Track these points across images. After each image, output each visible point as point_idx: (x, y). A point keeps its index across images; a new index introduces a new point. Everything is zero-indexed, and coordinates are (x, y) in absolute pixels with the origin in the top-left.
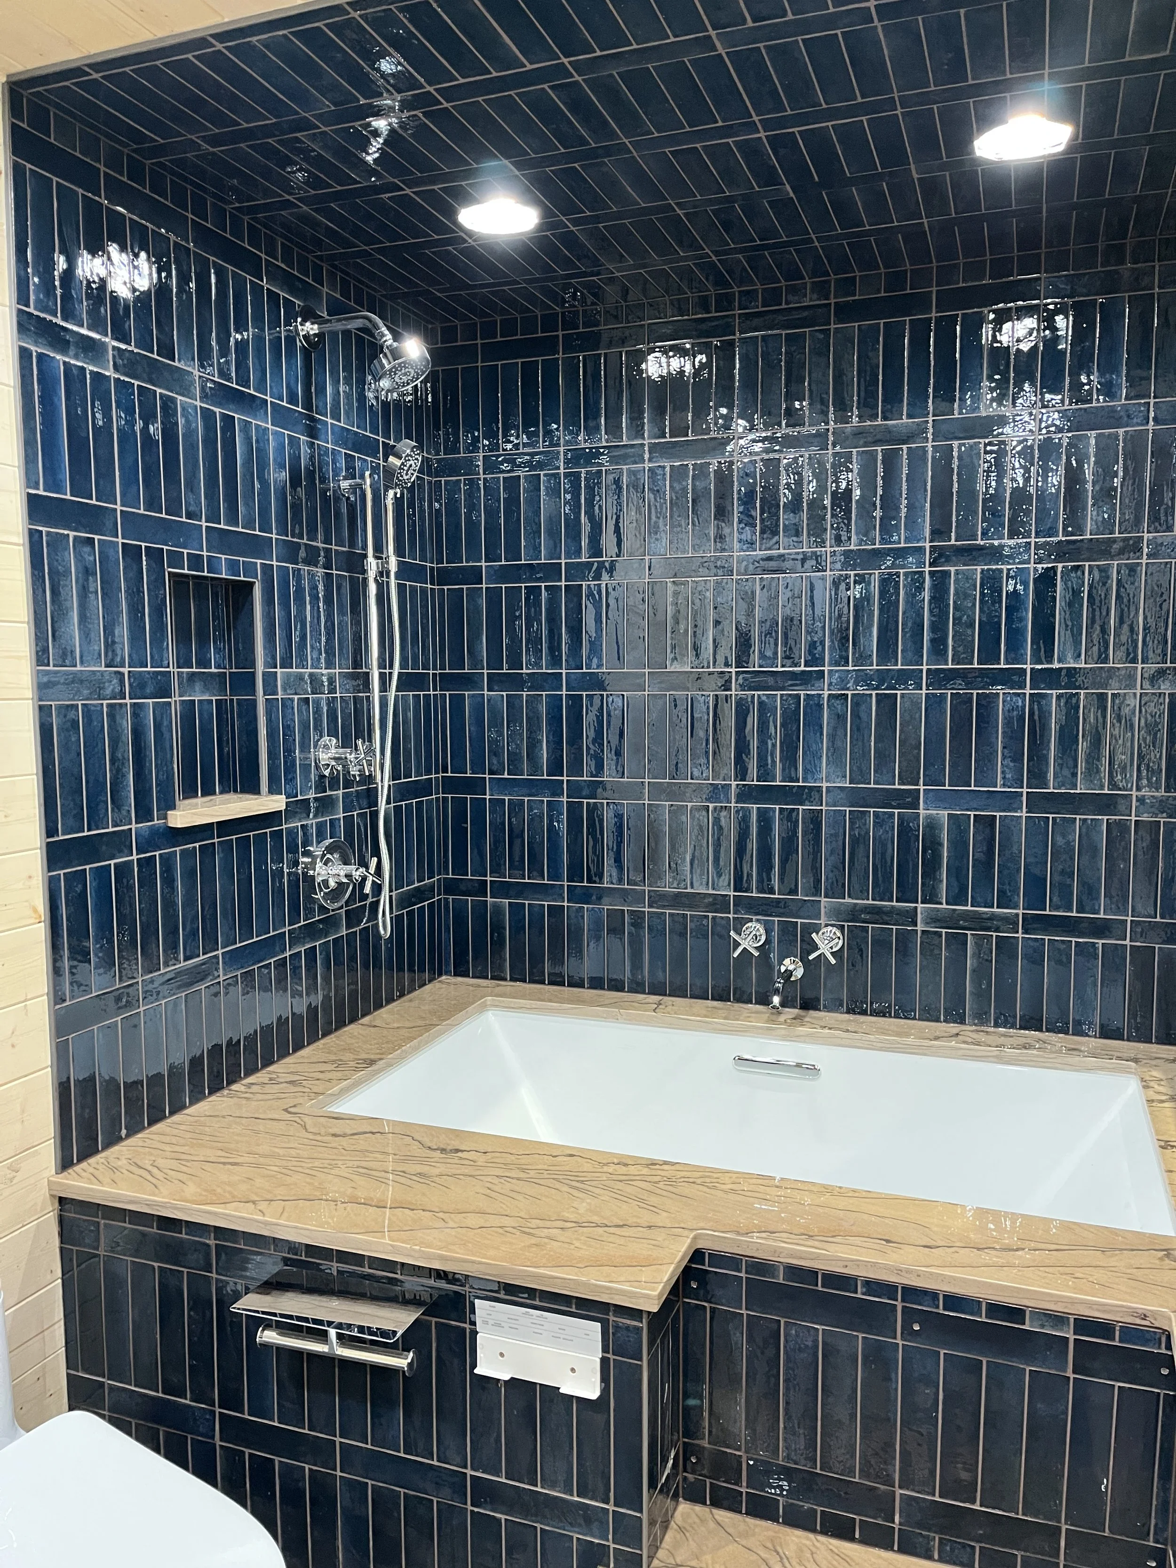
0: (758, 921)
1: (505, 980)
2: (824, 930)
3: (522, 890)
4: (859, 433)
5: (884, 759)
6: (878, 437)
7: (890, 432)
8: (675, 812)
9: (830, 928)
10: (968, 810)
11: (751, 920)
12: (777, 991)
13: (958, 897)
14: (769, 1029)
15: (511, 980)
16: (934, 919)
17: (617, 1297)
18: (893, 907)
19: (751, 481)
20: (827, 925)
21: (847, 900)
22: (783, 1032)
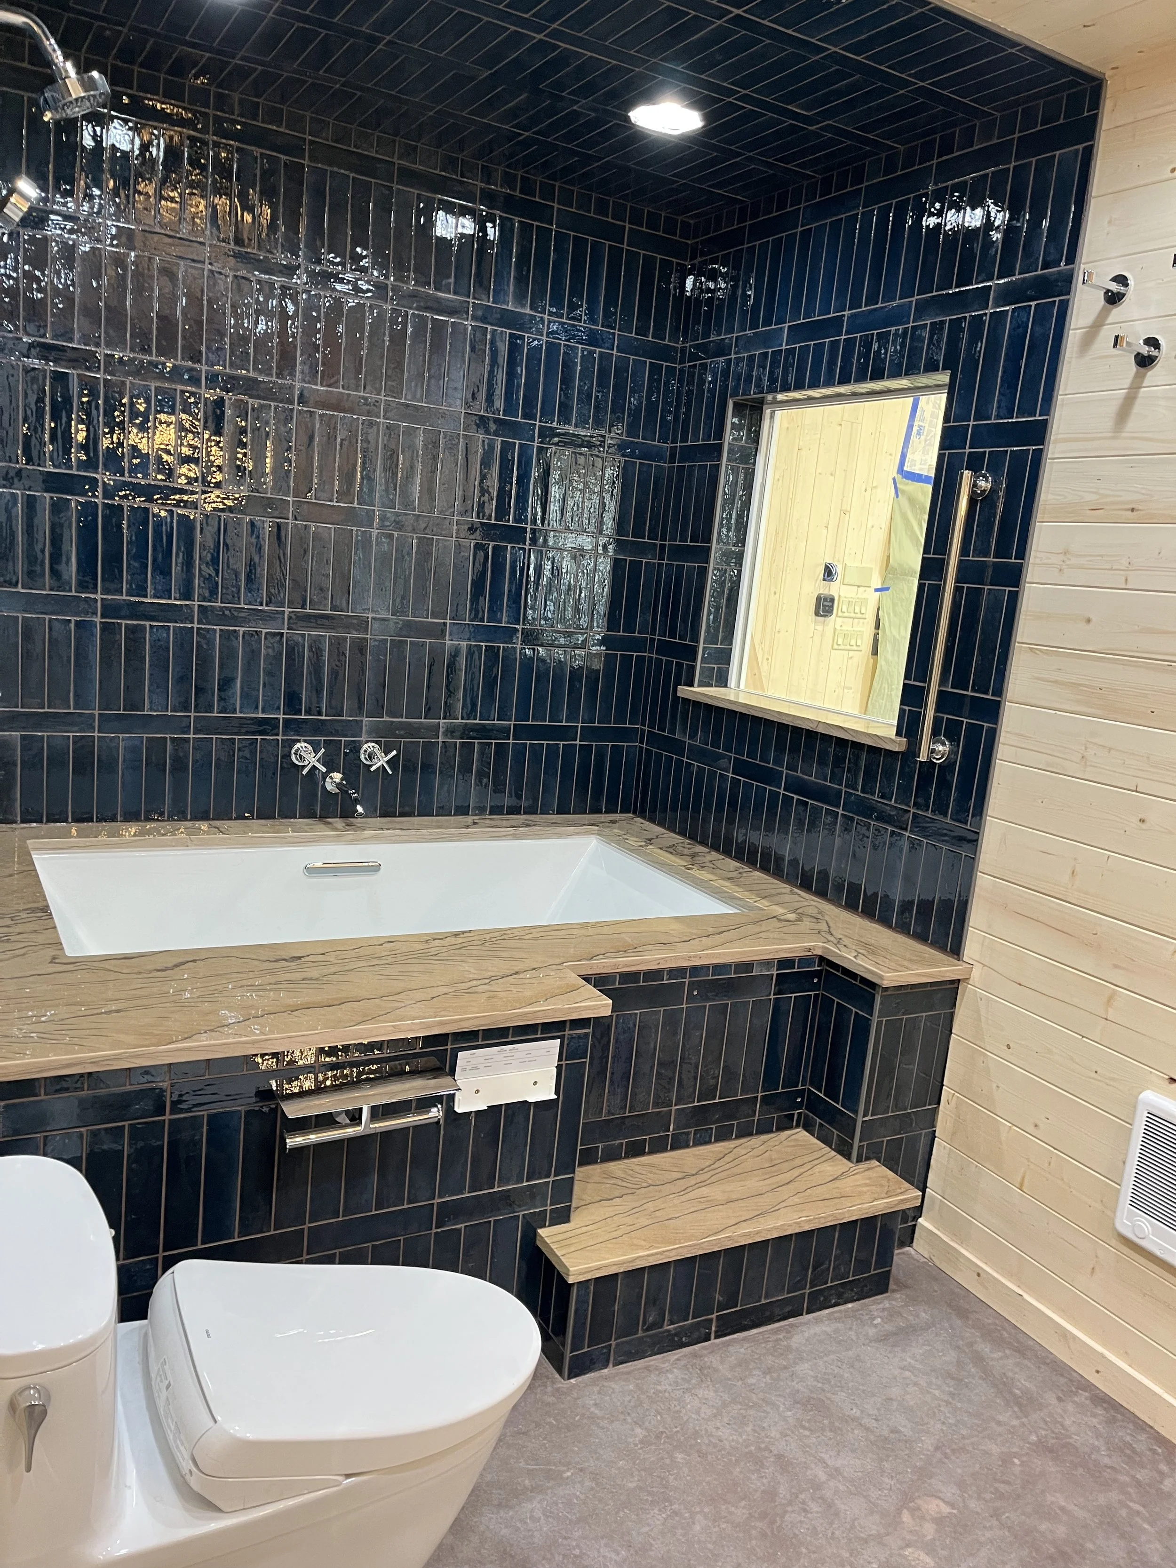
0: (305, 741)
1: (15, 822)
2: (365, 746)
3: (41, 721)
4: (414, 295)
5: (421, 596)
6: (429, 304)
7: (438, 302)
8: (227, 636)
9: (370, 744)
10: (481, 641)
11: (299, 741)
12: (356, 801)
13: (470, 713)
14: (338, 836)
15: (22, 822)
16: (451, 731)
17: (583, 1012)
18: (421, 723)
19: (314, 314)
20: (367, 742)
21: (386, 719)
22: (351, 837)
